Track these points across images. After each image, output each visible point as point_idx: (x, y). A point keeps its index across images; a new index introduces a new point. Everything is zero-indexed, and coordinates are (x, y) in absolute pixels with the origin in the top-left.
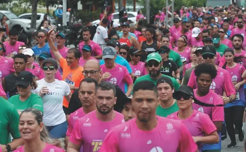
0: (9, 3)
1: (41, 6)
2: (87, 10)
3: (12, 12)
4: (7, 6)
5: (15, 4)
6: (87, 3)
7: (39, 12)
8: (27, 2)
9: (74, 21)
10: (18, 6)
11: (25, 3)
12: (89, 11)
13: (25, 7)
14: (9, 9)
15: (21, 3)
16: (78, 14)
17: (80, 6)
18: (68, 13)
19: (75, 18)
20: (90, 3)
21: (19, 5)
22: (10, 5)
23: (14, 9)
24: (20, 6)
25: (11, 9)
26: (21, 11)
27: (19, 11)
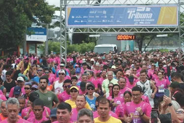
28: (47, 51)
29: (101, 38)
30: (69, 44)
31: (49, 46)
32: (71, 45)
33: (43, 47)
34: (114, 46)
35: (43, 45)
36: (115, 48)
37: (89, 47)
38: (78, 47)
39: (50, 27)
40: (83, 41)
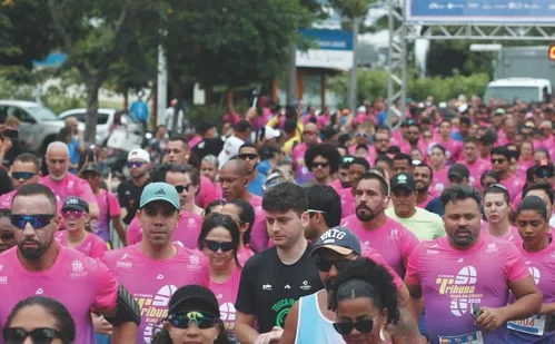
0: (39, 86)
1: (112, 93)
2: (215, 105)
3: (46, 105)
4: (35, 93)
5: (52, 89)
6: (216, 89)
7: (105, 107)
8: (79, 84)
9: (184, 127)
10: (58, 93)
11: (75, 86)
12: (220, 108)
13: (74, 96)
14: (38, 99)
15: (65, 86)
16: (194, 112)
17: (199, 96)
18: (171, 111)
19: (186, 122)
20: (223, 89)
21: (61, 89)
22: (41, 91)
23: (50, 100)
24: (64, 92)
25: (44, 99)
26: (66, 103)
27: (62, 103)
28: (353, 96)
29: (507, 62)
30: (416, 77)
31: (361, 82)
32: (423, 80)
33: (342, 84)
34: (542, 83)
35: (343, 80)
36: (545, 89)
37: (472, 87)
38: (441, 85)
39: (363, 30)
40: (456, 71)
